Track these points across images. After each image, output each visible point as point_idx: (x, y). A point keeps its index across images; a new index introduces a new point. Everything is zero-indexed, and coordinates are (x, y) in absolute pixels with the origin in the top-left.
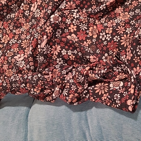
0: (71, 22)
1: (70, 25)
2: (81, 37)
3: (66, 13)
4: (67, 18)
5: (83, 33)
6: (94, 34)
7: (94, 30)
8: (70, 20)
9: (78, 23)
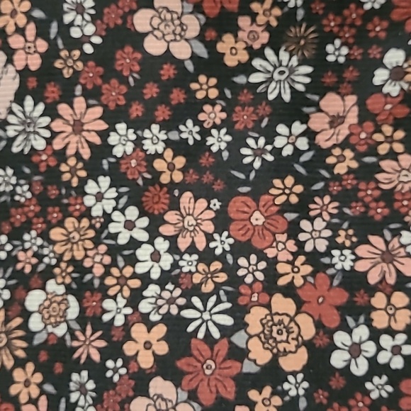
0: (129, 311)
1: (127, 326)
2: (205, 383)
3: (92, 267)
4: (104, 292)
5: (211, 359)
6: (281, 347)
7: (281, 322)
8: (122, 301)
9: (171, 301)
